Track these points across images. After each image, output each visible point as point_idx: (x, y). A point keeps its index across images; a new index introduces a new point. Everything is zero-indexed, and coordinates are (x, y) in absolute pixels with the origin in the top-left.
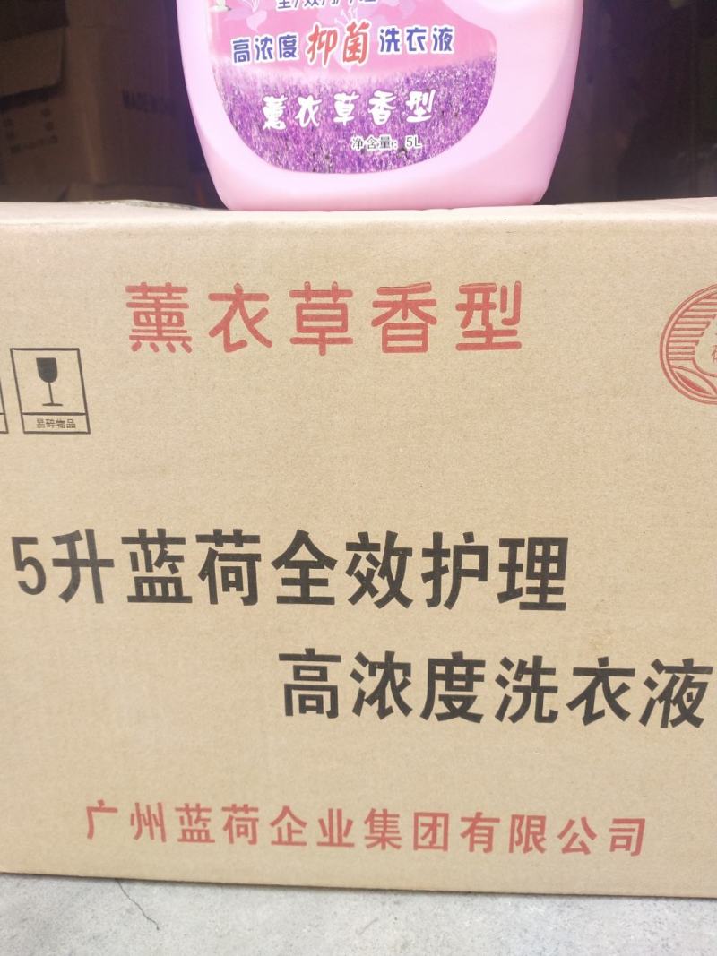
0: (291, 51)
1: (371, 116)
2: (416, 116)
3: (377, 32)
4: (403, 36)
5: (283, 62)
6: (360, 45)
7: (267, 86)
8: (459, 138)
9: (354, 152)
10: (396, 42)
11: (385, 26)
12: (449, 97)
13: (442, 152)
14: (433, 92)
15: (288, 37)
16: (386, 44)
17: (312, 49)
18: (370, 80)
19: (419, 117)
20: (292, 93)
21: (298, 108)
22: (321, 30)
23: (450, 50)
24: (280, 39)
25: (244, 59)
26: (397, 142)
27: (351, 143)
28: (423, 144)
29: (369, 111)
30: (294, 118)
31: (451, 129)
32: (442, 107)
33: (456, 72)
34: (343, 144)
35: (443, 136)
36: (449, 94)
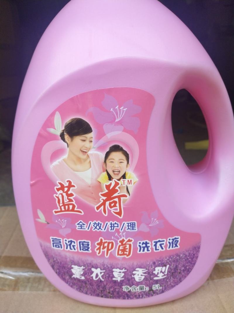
0: (87, 248)
1: (134, 278)
2: (159, 277)
3: (137, 244)
4: (152, 244)
5: (82, 253)
6: (127, 249)
7: (73, 261)
8: (181, 281)
9: (124, 292)
10: (148, 247)
11: (141, 241)
12: (177, 266)
13: (172, 288)
14: (168, 266)
15: (84, 242)
16: (142, 249)
17: (99, 249)
18: (133, 264)
19: (161, 276)
20: (88, 266)
21: (92, 272)
22: (103, 241)
23: (177, 246)
24: (80, 242)
25: (59, 247)
26: (148, 288)
27: (123, 288)
28: (162, 287)
29: (133, 276)
30: (90, 276)
31: (177, 279)
32: (173, 271)
33: (180, 255)
34: (118, 288)
35: (172, 282)
36: (176, 265)
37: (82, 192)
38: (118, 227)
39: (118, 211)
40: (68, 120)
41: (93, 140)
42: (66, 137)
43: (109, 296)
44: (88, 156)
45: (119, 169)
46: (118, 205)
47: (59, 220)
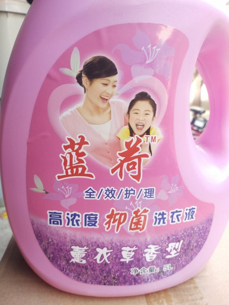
0: (93, 223)
1: (145, 258)
3: (153, 215)
4: (168, 215)
5: (87, 228)
6: (141, 221)
7: (74, 241)
8: (192, 260)
9: (132, 275)
10: (164, 219)
11: (158, 211)
12: (190, 242)
13: (183, 268)
14: (182, 241)
15: (92, 215)
16: (158, 221)
17: (109, 222)
18: (146, 240)
19: (173, 254)
20: (92, 246)
21: (97, 253)
22: (115, 212)
23: (193, 218)
24: (86, 215)
25: (58, 224)
26: (159, 268)
27: (131, 271)
28: (173, 267)
29: (144, 255)
30: (93, 258)
31: (189, 257)
32: (186, 248)
33: (194, 229)
34: (125, 272)
35: (184, 261)
36: (190, 240)
37: (96, 150)
38: (134, 194)
39: (137, 174)
40: (89, 58)
41: (117, 84)
42: (85, 79)
43: (113, 283)
44: (109, 104)
45: (144, 122)
46: (137, 167)
47: (63, 187)
